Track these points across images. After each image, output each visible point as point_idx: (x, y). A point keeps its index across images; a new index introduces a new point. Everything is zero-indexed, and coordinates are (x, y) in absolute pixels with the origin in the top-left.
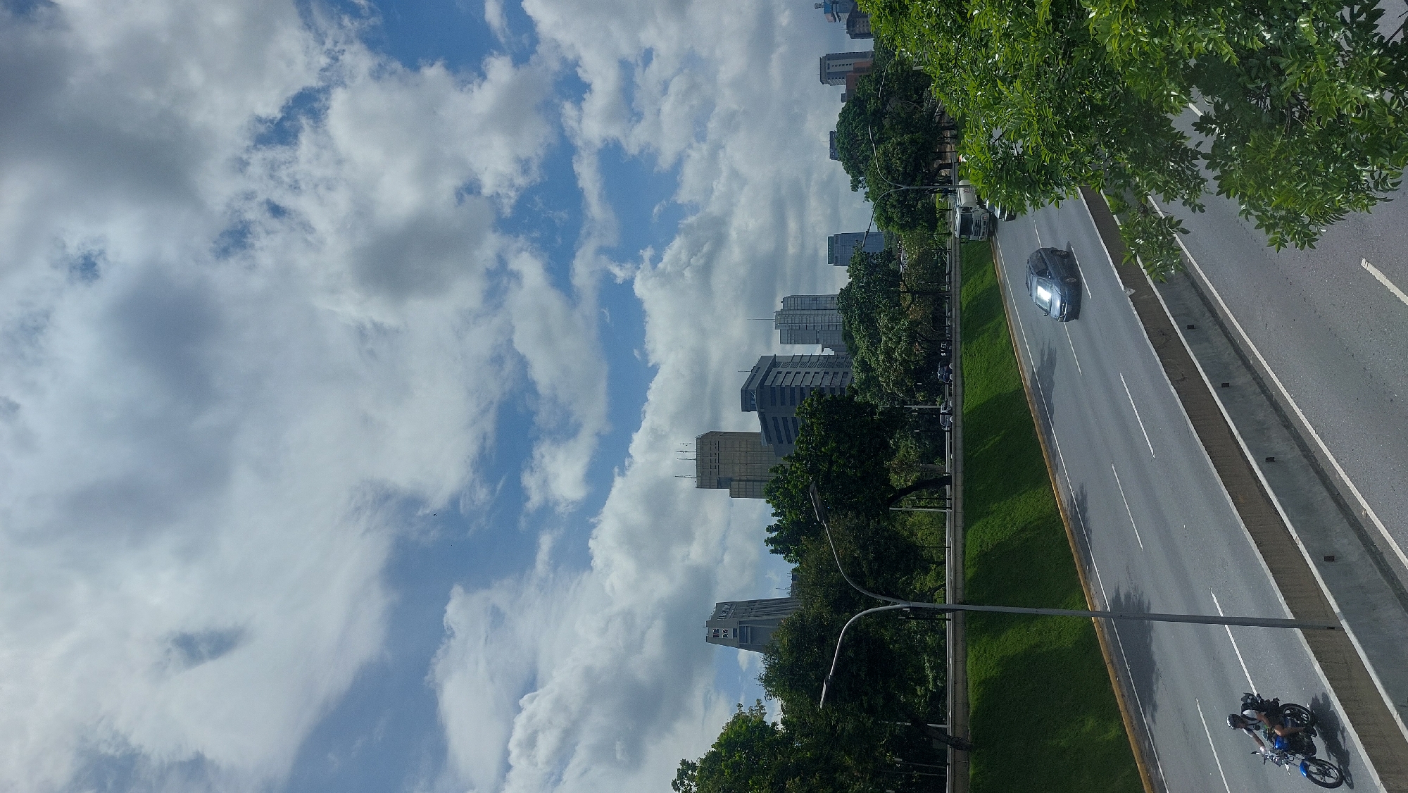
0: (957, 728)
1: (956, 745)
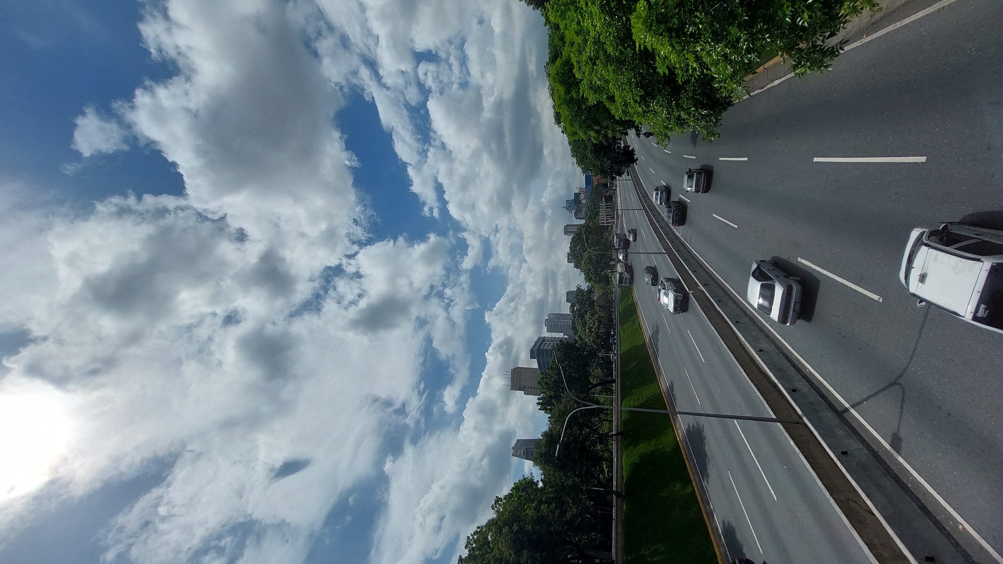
0: (618, 488)
1: (618, 495)
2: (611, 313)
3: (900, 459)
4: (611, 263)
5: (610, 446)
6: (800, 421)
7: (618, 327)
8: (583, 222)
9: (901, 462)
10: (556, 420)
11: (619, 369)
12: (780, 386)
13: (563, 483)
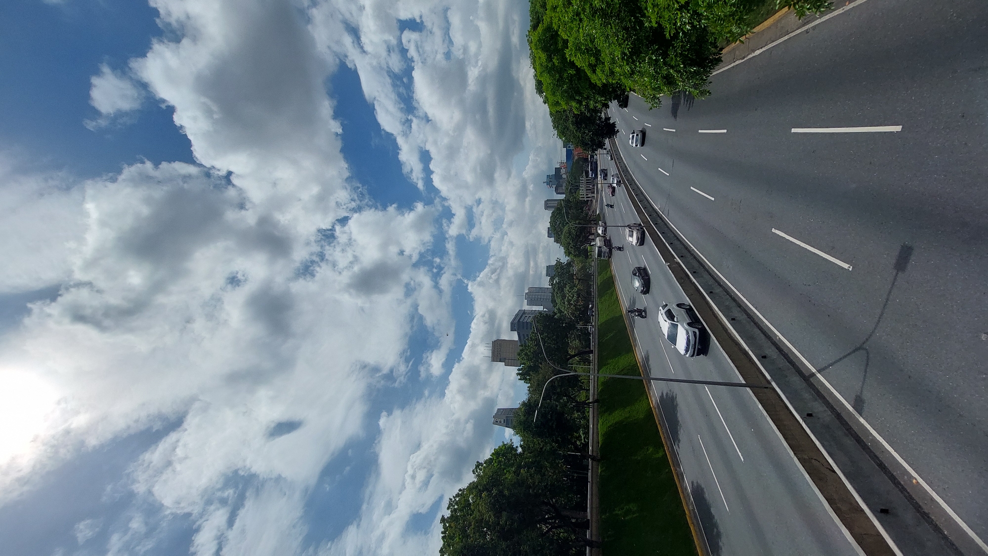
0: (594, 452)
1: (593, 459)
2: (589, 286)
3: (862, 420)
4: (590, 237)
5: (586, 413)
6: (768, 386)
7: (597, 299)
8: (562, 197)
9: (862, 423)
10: (534, 390)
11: (597, 340)
12: (751, 353)
13: (541, 449)
